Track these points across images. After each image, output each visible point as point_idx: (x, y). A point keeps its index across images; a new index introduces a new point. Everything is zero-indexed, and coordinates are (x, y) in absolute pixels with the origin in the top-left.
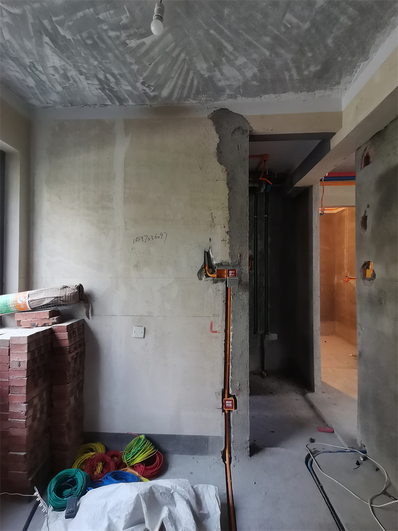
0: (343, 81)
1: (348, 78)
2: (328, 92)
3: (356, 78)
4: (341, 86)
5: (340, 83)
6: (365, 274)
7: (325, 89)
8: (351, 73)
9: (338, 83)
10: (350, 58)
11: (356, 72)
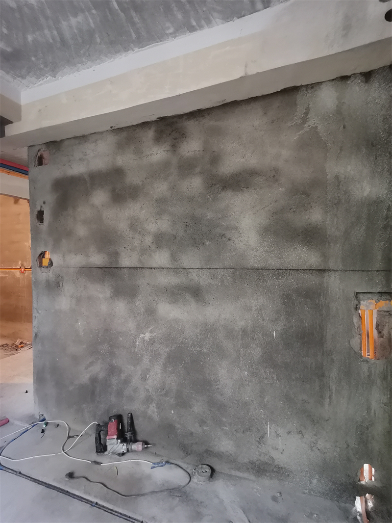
0: (28, 78)
1: (33, 79)
2: (9, 77)
3: (41, 84)
4: (24, 81)
5: (25, 78)
6: (41, 263)
7: (8, 73)
8: (38, 78)
9: (23, 77)
10: (42, 66)
11: (43, 80)
